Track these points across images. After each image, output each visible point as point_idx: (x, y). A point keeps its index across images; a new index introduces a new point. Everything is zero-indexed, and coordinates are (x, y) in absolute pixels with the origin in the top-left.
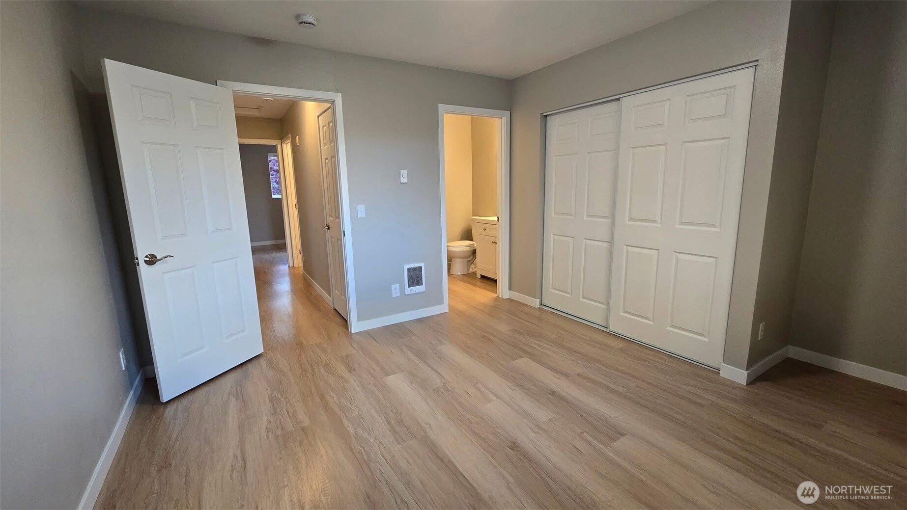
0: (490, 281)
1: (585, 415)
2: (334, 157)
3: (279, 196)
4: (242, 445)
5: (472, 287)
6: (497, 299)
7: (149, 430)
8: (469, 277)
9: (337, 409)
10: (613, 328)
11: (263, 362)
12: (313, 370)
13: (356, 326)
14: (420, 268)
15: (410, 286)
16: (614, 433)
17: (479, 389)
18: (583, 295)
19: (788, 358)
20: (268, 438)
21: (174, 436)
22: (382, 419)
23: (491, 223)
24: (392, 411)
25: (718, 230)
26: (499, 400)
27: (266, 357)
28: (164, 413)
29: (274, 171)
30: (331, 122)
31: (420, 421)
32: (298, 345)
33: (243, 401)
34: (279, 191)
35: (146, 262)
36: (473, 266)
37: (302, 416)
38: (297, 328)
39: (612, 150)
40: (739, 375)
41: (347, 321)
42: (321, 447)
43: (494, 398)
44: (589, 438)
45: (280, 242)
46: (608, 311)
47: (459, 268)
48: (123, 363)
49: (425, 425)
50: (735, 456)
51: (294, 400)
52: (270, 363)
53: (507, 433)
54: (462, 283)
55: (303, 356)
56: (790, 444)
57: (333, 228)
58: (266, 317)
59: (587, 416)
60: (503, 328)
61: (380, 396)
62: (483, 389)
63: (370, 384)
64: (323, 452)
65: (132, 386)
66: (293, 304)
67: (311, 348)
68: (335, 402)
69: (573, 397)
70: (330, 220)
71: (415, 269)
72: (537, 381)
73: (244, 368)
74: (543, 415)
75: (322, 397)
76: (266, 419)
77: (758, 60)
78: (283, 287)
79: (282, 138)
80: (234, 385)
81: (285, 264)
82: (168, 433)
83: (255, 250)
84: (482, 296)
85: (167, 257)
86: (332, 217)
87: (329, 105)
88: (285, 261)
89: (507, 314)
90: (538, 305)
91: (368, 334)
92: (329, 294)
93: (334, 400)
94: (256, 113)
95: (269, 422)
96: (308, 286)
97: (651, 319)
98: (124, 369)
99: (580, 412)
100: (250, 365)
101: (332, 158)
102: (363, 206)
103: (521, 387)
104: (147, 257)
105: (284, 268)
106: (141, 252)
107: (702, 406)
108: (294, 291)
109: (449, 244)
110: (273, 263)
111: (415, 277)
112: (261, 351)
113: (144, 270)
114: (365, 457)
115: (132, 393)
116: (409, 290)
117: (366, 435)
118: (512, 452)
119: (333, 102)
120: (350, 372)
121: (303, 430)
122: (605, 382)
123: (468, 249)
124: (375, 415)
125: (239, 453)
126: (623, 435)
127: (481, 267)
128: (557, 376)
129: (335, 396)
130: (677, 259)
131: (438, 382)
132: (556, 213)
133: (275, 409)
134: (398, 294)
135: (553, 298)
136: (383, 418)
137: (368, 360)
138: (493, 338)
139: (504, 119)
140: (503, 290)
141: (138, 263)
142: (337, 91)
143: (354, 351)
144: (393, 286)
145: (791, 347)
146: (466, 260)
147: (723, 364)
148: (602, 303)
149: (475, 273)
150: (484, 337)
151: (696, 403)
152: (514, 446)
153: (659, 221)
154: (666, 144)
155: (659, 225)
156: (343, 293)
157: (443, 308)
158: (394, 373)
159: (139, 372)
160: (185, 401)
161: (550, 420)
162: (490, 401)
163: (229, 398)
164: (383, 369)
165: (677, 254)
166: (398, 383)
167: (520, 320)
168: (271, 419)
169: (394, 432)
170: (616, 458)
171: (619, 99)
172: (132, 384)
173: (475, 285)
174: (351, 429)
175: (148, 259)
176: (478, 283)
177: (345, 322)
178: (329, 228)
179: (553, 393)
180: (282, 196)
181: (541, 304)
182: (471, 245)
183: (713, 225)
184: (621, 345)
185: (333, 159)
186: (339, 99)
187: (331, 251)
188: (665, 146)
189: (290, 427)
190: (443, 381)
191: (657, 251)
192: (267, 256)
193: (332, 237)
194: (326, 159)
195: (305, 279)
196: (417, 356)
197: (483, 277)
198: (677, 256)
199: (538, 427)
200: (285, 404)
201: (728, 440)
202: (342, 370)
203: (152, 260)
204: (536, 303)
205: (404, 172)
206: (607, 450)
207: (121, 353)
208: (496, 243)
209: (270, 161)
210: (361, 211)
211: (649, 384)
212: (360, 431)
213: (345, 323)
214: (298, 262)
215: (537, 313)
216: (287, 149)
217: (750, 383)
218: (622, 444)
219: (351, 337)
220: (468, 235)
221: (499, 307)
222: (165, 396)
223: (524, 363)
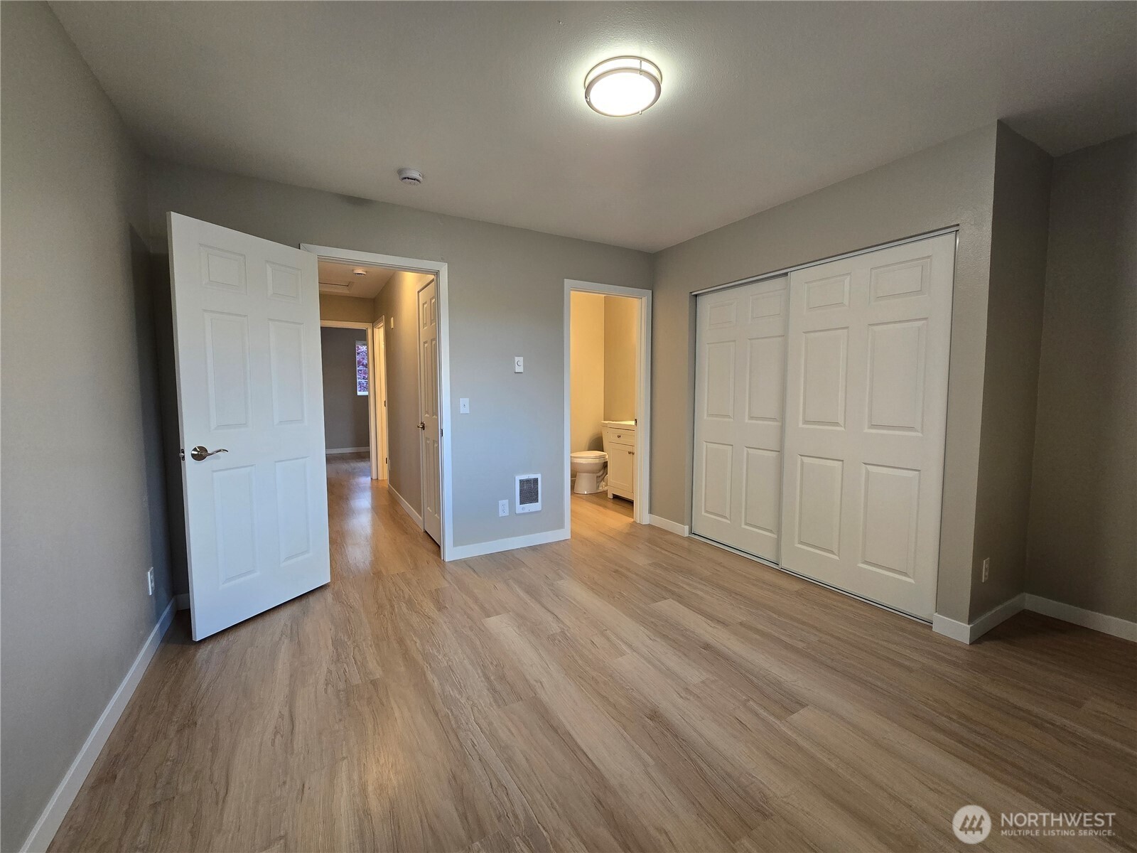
0: (625, 503)
1: (751, 677)
2: (435, 339)
3: (366, 393)
4: (291, 701)
5: (601, 509)
6: (634, 525)
7: (173, 677)
8: (599, 497)
9: (419, 658)
10: (785, 564)
11: (328, 595)
12: (392, 606)
13: (451, 553)
14: (536, 480)
15: (522, 503)
16: (790, 703)
17: (608, 639)
18: (745, 520)
19: (1024, 610)
20: (326, 692)
21: (204, 686)
22: (478, 674)
23: (628, 429)
24: (492, 663)
25: (920, 435)
26: (634, 653)
27: (333, 589)
28: (195, 656)
29: (363, 365)
30: (432, 298)
31: (528, 677)
32: (377, 574)
33: (299, 643)
34: (367, 388)
35: (193, 456)
36: (603, 483)
37: (372, 665)
38: (376, 553)
39: (779, 336)
40: (958, 630)
41: (439, 547)
42: (395, 706)
43: (628, 651)
44: (756, 707)
45: (362, 449)
46: (778, 542)
47: (585, 486)
48: (150, 585)
49: (535, 683)
50: (960, 740)
51: (364, 644)
52: (337, 596)
53: (645, 698)
54: (589, 504)
55: (381, 587)
56: (1036, 726)
57: (429, 428)
58: (337, 540)
59: (754, 678)
60: (641, 560)
61: (478, 643)
62: (613, 637)
63: (465, 626)
64: (397, 714)
65: (158, 619)
66: (374, 525)
67: (391, 579)
68: (417, 648)
69: (735, 653)
70: (425, 417)
71: (528, 481)
72: (686, 630)
73: (304, 601)
74: (695, 675)
75: (401, 641)
76: (326, 670)
77: (958, 225)
78: (363, 503)
79: (374, 321)
80: (289, 624)
81: (367, 476)
82: (197, 681)
83: (330, 459)
84: (615, 520)
85: (220, 451)
86: (428, 414)
87: (432, 277)
88: (367, 473)
89: (647, 543)
90: (686, 534)
91: (466, 563)
92: (420, 513)
93: (416, 645)
94: (345, 291)
95: (330, 671)
96: (394, 502)
97: (836, 552)
98: (151, 594)
99: (744, 672)
100: (311, 599)
101: (432, 340)
102: (467, 400)
103: (665, 637)
104: (195, 450)
105: (365, 481)
106: (189, 443)
107: (909, 670)
108: (376, 509)
109: (574, 455)
110: (353, 474)
111: (529, 492)
112: (328, 580)
113: (189, 466)
114: (453, 722)
115: (158, 626)
116: (520, 508)
117: (455, 694)
118: (651, 723)
119: (437, 274)
120: (439, 610)
121: (374, 685)
122: (776, 635)
123: (597, 461)
124: (470, 667)
125: (286, 713)
126: (803, 705)
127: (614, 484)
128: (713, 625)
129: (418, 641)
130: (868, 472)
131: (555, 628)
132: (709, 415)
133: (339, 655)
134: (507, 513)
135: (706, 524)
136: (479, 671)
137: (464, 596)
138: (629, 574)
139: (644, 299)
140: (642, 513)
141: (184, 457)
142: (443, 260)
143: (447, 585)
144: (501, 502)
145: (1027, 596)
146: (595, 475)
147: (936, 614)
148: (771, 531)
149: (605, 493)
150: (616, 571)
151: (901, 666)
152: (655, 715)
153: (842, 423)
154: (847, 328)
155: (843, 429)
156: (437, 510)
157: (564, 534)
158: (498, 614)
159: (169, 601)
160: (224, 642)
161: (703, 682)
162: (622, 654)
163: (280, 639)
164: (482, 607)
165: (867, 466)
166: (501, 626)
167: (663, 552)
168: (333, 668)
169: (493, 690)
170: (794, 736)
171: (786, 274)
172: (158, 615)
173: (605, 507)
174: (436, 684)
175: (196, 453)
176: (610, 504)
177: (436, 546)
178: (423, 428)
179: (707, 646)
180: (369, 393)
181: (691, 532)
182: (600, 457)
183: (911, 429)
184: (797, 586)
185: (434, 342)
186: (444, 269)
187: (424, 459)
188: (846, 330)
189: (356, 680)
190: (562, 626)
191: (841, 462)
192: (345, 466)
193: (427, 439)
194: (425, 343)
195: (390, 493)
196: (527, 592)
197: (616, 497)
198: (866, 468)
199: (687, 690)
200: (352, 649)
201: (951, 718)
202: (429, 607)
203: (201, 454)
204: (684, 530)
205: (519, 360)
206: (780, 725)
207: (149, 573)
208: (633, 454)
209: (358, 354)
210: (465, 405)
211: (839, 639)
212: (448, 688)
213: (438, 549)
214: (384, 473)
215: (686, 543)
216: (380, 334)
217: (976, 641)
218: (802, 717)
219: (444, 567)
220: (597, 444)
221: (634, 534)
222: (199, 634)
223: (668, 607)
